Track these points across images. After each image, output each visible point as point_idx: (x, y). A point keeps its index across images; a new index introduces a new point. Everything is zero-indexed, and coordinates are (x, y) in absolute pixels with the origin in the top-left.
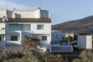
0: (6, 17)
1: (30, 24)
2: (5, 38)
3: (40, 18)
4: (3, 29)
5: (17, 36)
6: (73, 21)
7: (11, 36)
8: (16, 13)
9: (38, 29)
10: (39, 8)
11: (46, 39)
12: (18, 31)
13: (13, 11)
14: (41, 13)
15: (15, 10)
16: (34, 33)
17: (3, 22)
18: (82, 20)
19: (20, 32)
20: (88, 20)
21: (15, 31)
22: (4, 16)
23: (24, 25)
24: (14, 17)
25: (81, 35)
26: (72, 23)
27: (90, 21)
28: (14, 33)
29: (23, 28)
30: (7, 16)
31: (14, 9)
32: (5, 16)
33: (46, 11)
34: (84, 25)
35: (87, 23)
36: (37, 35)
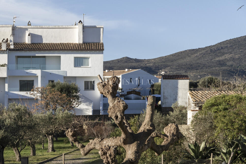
0: (11, 41)
1: (60, 56)
2: (6, 85)
3: (81, 42)
4: (3, 66)
5: (33, 81)
6: (193, 50)
7: (20, 81)
8: (32, 32)
9: (75, 66)
10: (80, 21)
11: (93, 88)
12: (34, 71)
13: (27, 29)
14: (83, 32)
15: (30, 27)
16: (68, 75)
17: (3, 52)
18: (212, 48)
19: (38, 72)
20: (227, 47)
21: (28, 71)
22: (7, 39)
23: (47, 58)
24: (27, 40)
25: (167, 79)
26: (192, 54)
27: (230, 51)
28: (27, 75)
29: (45, 64)
30: (12, 38)
31: (29, 25)
32: (9, 40)
33: (95, 27)
34: (217, 59)
35: (223, 54)
36: (75, 78)
